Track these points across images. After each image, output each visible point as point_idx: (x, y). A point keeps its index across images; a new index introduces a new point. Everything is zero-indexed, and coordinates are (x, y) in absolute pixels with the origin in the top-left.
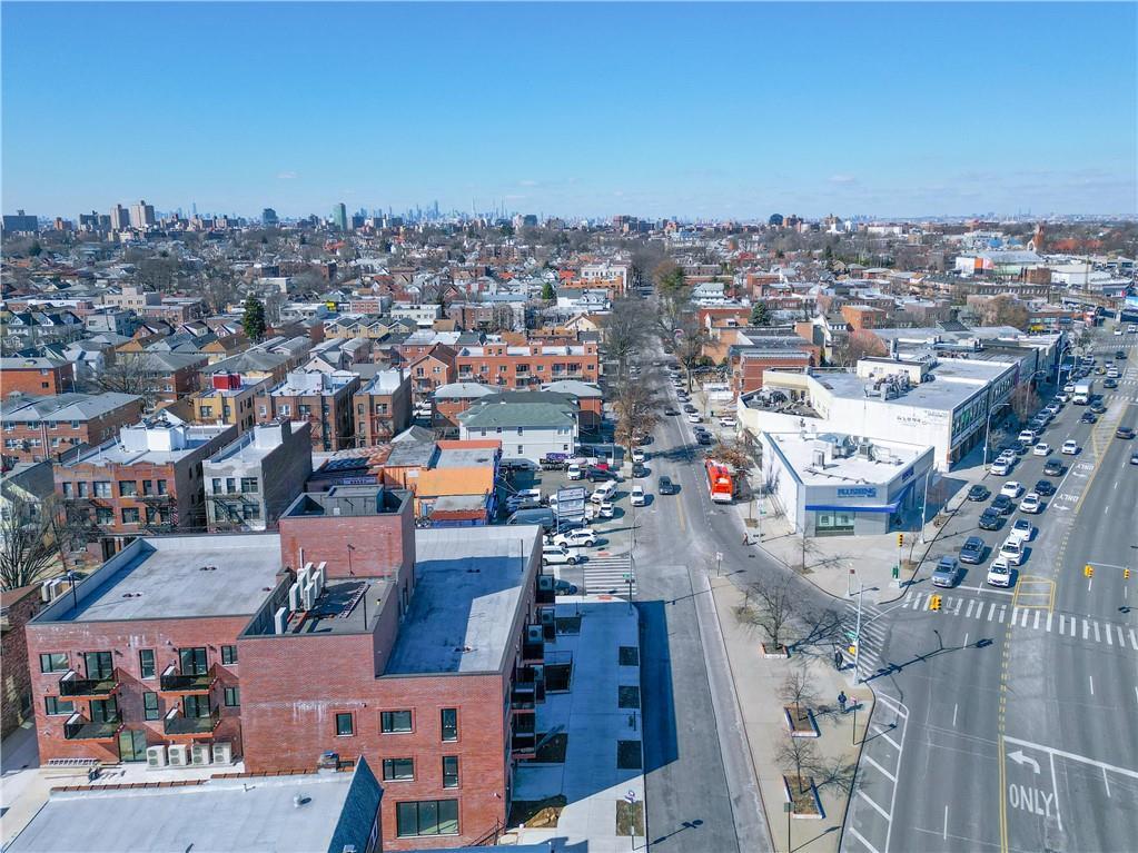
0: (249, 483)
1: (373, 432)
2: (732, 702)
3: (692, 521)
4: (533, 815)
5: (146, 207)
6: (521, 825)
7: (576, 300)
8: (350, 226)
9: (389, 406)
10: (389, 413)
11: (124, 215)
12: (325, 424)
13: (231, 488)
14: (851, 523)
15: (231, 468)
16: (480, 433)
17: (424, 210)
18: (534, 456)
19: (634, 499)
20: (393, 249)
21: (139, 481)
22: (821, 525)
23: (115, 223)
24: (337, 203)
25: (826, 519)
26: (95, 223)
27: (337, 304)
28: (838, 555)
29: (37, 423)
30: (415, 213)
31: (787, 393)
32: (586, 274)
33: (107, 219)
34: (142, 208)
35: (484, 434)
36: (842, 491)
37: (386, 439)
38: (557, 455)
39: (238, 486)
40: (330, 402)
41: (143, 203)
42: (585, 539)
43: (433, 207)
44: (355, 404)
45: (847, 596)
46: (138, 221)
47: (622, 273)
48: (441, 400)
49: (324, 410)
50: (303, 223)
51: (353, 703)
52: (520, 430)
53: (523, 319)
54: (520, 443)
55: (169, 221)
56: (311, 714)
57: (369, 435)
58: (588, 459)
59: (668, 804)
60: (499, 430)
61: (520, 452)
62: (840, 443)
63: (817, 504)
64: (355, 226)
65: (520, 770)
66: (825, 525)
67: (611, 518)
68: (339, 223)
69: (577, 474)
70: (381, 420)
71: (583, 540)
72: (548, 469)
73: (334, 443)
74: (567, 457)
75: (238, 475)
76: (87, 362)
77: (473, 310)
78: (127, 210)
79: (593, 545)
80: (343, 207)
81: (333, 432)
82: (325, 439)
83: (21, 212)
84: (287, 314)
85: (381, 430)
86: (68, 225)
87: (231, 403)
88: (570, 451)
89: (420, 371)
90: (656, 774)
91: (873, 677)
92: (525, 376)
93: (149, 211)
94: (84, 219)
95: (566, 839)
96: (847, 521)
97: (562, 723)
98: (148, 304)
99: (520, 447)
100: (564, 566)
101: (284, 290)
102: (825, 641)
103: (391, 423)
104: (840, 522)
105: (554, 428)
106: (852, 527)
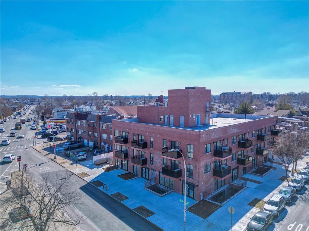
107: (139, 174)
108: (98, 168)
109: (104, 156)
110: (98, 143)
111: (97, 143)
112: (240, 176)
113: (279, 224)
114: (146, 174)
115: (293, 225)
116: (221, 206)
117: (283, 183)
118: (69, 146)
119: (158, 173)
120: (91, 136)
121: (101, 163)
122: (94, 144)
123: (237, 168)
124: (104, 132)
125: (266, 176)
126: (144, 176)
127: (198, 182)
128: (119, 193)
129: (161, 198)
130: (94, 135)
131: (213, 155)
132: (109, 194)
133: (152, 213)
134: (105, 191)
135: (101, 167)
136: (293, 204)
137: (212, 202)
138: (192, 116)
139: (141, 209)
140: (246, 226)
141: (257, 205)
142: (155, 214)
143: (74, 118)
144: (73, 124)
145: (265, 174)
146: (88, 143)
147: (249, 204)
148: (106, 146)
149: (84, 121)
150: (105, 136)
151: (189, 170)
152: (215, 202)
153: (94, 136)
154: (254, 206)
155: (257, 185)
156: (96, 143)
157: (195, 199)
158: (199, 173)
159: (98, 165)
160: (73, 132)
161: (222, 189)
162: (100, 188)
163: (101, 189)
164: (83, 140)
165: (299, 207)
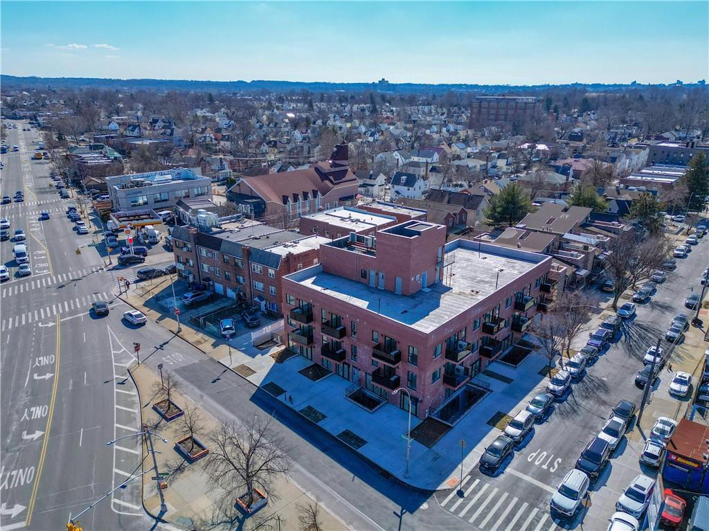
107: (333, 369)
108: (262, 355)
109: (267, 330)
110: (247, 296)
111: (245, 294)
112: (483, 369)
113: (519, 453)
114: (343, 371)
115: (534, 454)
116: (450, 428)
117: (543, 381)
118: (193, 299)
119: (364, 374)
120: (230, 280)
121: (264, 342)
122: (238, 295)
123: (480, 359)
124: (258, 278)
125: (523, 366)
126: (341, 373)
127: (423, 397)
128: (310, 408)
129: (371, 416)
130: (237, 279)
131: (444, 357)
132: (297, 409)
133: (364, 442)
134: (288, 404)
135: (267, 353)
136: (545, 420)
137: (441, 421)
138: (415, 279)
139: (347, 434)
140: (479, 459)
141: (498, 424)
142: (367, 442)
143: (193, 242)
144: (188, 251)
145: (520, 364)
146: (225, 291)
147: (488, 423)
148: (263, 303)
149: (216, 252)
150: (260, 286)
151: (410, 379)
152: (444, 422)
153: (238, 281)
154: (494, 426)
155: (505, 385)
156: (241, 293)
157: (418, 415)
158: (424, 385)
159: (261, 347)
160: (190, 266)
161: (455, 395)
162: (281, 398)
163: (282, 401)
164: (213, 283)
165: (551, 424)
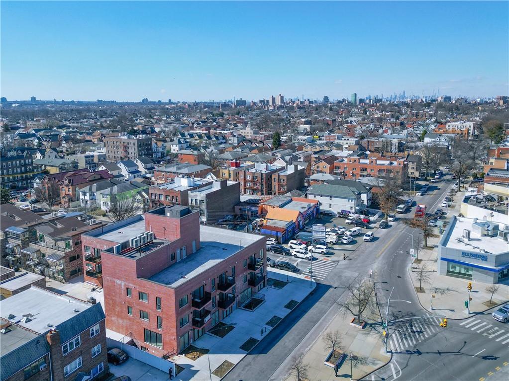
0: (201, 201)
1: (279, 190)
2: (314, 339)
3: (385, 254)
4: (190, 353)
5: (281, 97)
6: (184, 355)
7: (434, 139)
8: (358, 103)
9: (285, 180)
10: (285, 183)
11: (274, 99)
12: (262, 185)
13: (196, 203)
14: (470, 273)
15: (196, 196)
16: (313, 196)
17: (398, 95)
18: (336, 210)
19: (365, 237)
20: (368, 113)
21: (171, 196)
22: (451, 270)
23: (271, 103)
24: (353, 93)
25: (454, 267)
26: (264, 103)
27: (319, 137)
28: (450, 288)
29: (175, 173)
30: (393, 97)
31: (496, 197)
32: (449, 126)
33: (268, 101)
34: (280, 97)
35: (315, 197)
36: (464, 254)
37: (283, 193)
38: (346, 211)
39: (198, 203)
40: (264, 176)
41: (280, 95)
42: (321, 250)
43: (402, 94)
44: (273, 178)
45: (430, 310)
46: (278, 102)
47: (470, 126)
48: (312, 180)
49: (262, 179)
50: (339, 102)
51: (131, 286)
52: (331, 197)
53: (397, 147)
54: (330, 203)
55: (288, 102)
56: (120, 285)
57: (277, 191)
58: (361, 215)
59: (243, 370)
60: (321, 196)
61: (330, 207)
62: (491, 228)
63: (447, 258)
64: (360, 103)
65: (205, 335)
66: (454, 270)
67: (346, 244)
68: (353, 102)
69: (350, 221)
70: (282, 186)
71: (320, 251)
72: (341, 217)
73: (265, 192)
74: (350, 213)
75: (199, 198)
76: (213, 154)
77: (373, 142)
78: (275, 98)
79: (325, 254)
80: (356, 95)
81: (264, 189)
82: (262, 191)
83: (241, 99)
84: (295, 140)
85: (282, 190)
86: (255, 104)
87: (231, 172)
88: (353, 210)
89: (318, 167)
90: (251, 357)
91: (400, 353)
92: (365, 173)
93: (282, 98)
94: (261, 101)
95: (193, 366)
96: (467, 271)
97: (236, 322)
98: (253, 134)
99: (330, 205)
100: (304, 260)
101: (309, 130)
102: (394, 327)
103: (286, 187)
104: (463, 271)
105: (346, 198)
106: (471, 276)
